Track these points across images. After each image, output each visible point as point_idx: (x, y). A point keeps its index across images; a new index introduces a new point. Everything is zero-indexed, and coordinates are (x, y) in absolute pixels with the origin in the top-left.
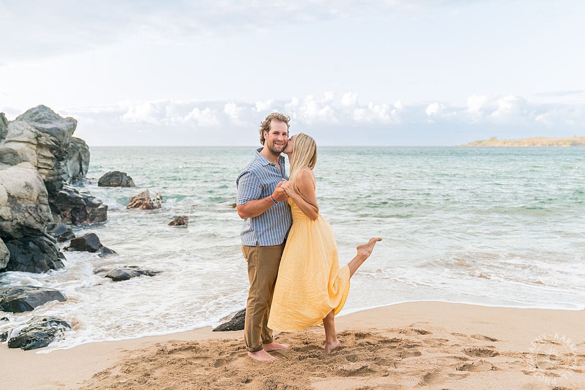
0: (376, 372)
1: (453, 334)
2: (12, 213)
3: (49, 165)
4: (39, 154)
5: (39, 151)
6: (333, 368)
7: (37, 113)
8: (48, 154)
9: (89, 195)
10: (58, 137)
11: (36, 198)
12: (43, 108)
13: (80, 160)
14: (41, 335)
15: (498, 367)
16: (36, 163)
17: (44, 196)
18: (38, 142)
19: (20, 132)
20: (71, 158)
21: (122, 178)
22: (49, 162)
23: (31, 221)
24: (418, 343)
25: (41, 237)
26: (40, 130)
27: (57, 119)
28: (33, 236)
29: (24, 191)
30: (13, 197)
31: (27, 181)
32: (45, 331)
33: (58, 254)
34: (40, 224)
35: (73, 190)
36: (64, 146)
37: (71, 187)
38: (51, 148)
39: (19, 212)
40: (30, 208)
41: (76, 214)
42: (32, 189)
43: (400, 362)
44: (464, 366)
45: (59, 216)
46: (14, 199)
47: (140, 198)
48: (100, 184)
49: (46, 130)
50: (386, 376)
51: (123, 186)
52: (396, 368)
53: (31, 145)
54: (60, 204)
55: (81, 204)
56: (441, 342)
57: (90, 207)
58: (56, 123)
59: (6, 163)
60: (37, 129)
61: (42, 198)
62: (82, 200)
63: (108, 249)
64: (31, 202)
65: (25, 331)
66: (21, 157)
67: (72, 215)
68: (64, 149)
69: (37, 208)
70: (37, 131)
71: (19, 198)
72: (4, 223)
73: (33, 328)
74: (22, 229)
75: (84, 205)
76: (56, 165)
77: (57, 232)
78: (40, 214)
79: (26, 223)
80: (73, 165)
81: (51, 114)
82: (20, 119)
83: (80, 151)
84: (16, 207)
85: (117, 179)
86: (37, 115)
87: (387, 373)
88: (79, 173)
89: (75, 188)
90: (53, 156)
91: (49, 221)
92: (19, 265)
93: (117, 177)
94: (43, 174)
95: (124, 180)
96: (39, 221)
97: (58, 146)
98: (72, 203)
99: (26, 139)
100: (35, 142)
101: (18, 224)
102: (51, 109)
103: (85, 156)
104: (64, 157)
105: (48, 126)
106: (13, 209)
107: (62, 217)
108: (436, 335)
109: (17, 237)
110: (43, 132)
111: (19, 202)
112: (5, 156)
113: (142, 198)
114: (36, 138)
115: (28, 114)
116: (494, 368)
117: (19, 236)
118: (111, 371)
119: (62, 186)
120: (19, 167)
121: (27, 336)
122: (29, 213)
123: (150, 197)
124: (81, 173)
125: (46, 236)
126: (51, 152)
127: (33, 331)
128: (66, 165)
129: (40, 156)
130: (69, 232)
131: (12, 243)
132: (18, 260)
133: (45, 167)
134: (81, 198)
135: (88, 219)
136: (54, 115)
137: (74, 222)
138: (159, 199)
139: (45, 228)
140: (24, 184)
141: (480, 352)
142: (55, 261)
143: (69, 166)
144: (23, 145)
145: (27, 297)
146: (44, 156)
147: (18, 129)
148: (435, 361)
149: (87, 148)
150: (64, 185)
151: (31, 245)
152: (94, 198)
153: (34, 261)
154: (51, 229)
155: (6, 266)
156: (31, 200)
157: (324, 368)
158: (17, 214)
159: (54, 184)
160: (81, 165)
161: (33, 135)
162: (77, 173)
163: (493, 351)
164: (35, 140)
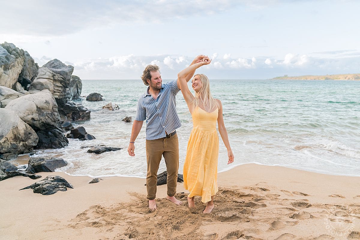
0: (242, 218)
1: (282, 191)
2: (39, 117)
3: (60, 90)
4: (54, 85)
5: (55, 83)
6: (215, 215)
7: (53, 63)
8: (59, 84)
9: (81, 106)
10: (64, 76)
11: (51, 108)
12: (56, 60)
13: (77, 87)
14: (51, 187)
15: (314, 215)
16: (53, 89)
17: (55, 108)
18: (54, 79)
19: (45, 73)
20: (73, 86)
21: (98, 96)
22: (60, 89)
23: (49, 121)
24: (263, 197)
25: (55, 129)
26: (54, 72)
27: (63, 66)
28: (50, 129)
29: (45, 105)
30: (39, 108)
31: (46, 99)
32: (53, 185)
33: (64, 138)
34: (54, 123)
35: (73, 103)
36: (67, 80)
37: (72, 102)
38: (61, 82)
39: (43, 116)
40: (48, 114)
41: (75, 116)
42: (49, 104)
43: (255, 211)
44: (294, 215)
45: (66, 116)
46: (40, 109)
47: (107, 107)
48: (87, 100)
49: (58, 72)
50: (248, 222)
51: (99, 101)
52: (253, 215)
53: (50, 80)
54: (66, 111)
55: (77, 110)
56: (276, 197)
57: (82, 112)
58: (63, 68)
59: (38, 90)
60: (53, 71)
61: (55, 109)
62: (78, 108)
63: (90, 135)
64: (49, 111)
65: (42, 185)
66: (45, 86)
67: (72, 116)
68: (68, 82)
69: (52, 114)
70: (53, 72)
71: (43, 109)
72: (35, 122)
73: (47, 183)
74: (44, 125)
75: (78, 111)
76: (63, 90)
77: (65, 125)
78: (54, 117)
79: (47, 122)
80: (73, 90)
81: (60, 64)
82: (45, 66)
83: (77, 83)
84: (41, 113)
85: (96, 97)
86: (53, 64)
87: (248, 220)
88: (77, 94)
89: (74, 102)
90: (62, 86)
91: (59, 120)
92: (44, 144)
93: (96, 96)
94: (57, 95)
95: (99, 98)
96: (53, 121)
97: (64, 80)
98: (72, 110)
99: (47, 77)
100: (53, 79)
101: (42, 122)
102: (61, 61)
103: (80, 85)
104: (68, 86)
105: (59, 70)
106: (39, 114)
107: (67, 117)
108: (272, 192)
109: (42, 129)
110: (56, 73)
111: (42, 111)
112: (37, 86)
113: (108, 107)
114: (53, 76)
115: (49, 64)
116: (312, 217)
117: (43, 128)
118: (87, 213)
119: (67, 101)
120: (42, 92)
121: (43, 188)
122: (48, 117)
123: (112, 106)
124: (78, 94)
125: (58, 129)
126: (61, 83)
127: (46, 185)
128: (70, 90)
129: (55, 86)
130: (71, 125)
131: (40, 132)
132: (43, 141)
133: (58, 91)
134: (77, 107)
135: (81, 118)
136: (62, 64)
137: (73, 119)
138: (117, 107)
139: (56, 124)
140: (45, 101)
141: (300, 204)
142: (62, 142)
143: (71, 91)
144: (46, 80)
145: (46, 163)
146: (57, 86)
147: (43, 72)
148: (276, 212)
149: (80, 81)
150: (68, 101)
151: (50, 133)
152: (84, 107)
153: (51, 142)
154: (61, 124)
155: (36, 145)
156: (49, 110)
157: (210, 215)
158: (42, 117)
159: (63, 100)
160: (78, 90)
161: (51, 75)
162: (76, 94)
163: (308, 204)
164: (52, 77)
